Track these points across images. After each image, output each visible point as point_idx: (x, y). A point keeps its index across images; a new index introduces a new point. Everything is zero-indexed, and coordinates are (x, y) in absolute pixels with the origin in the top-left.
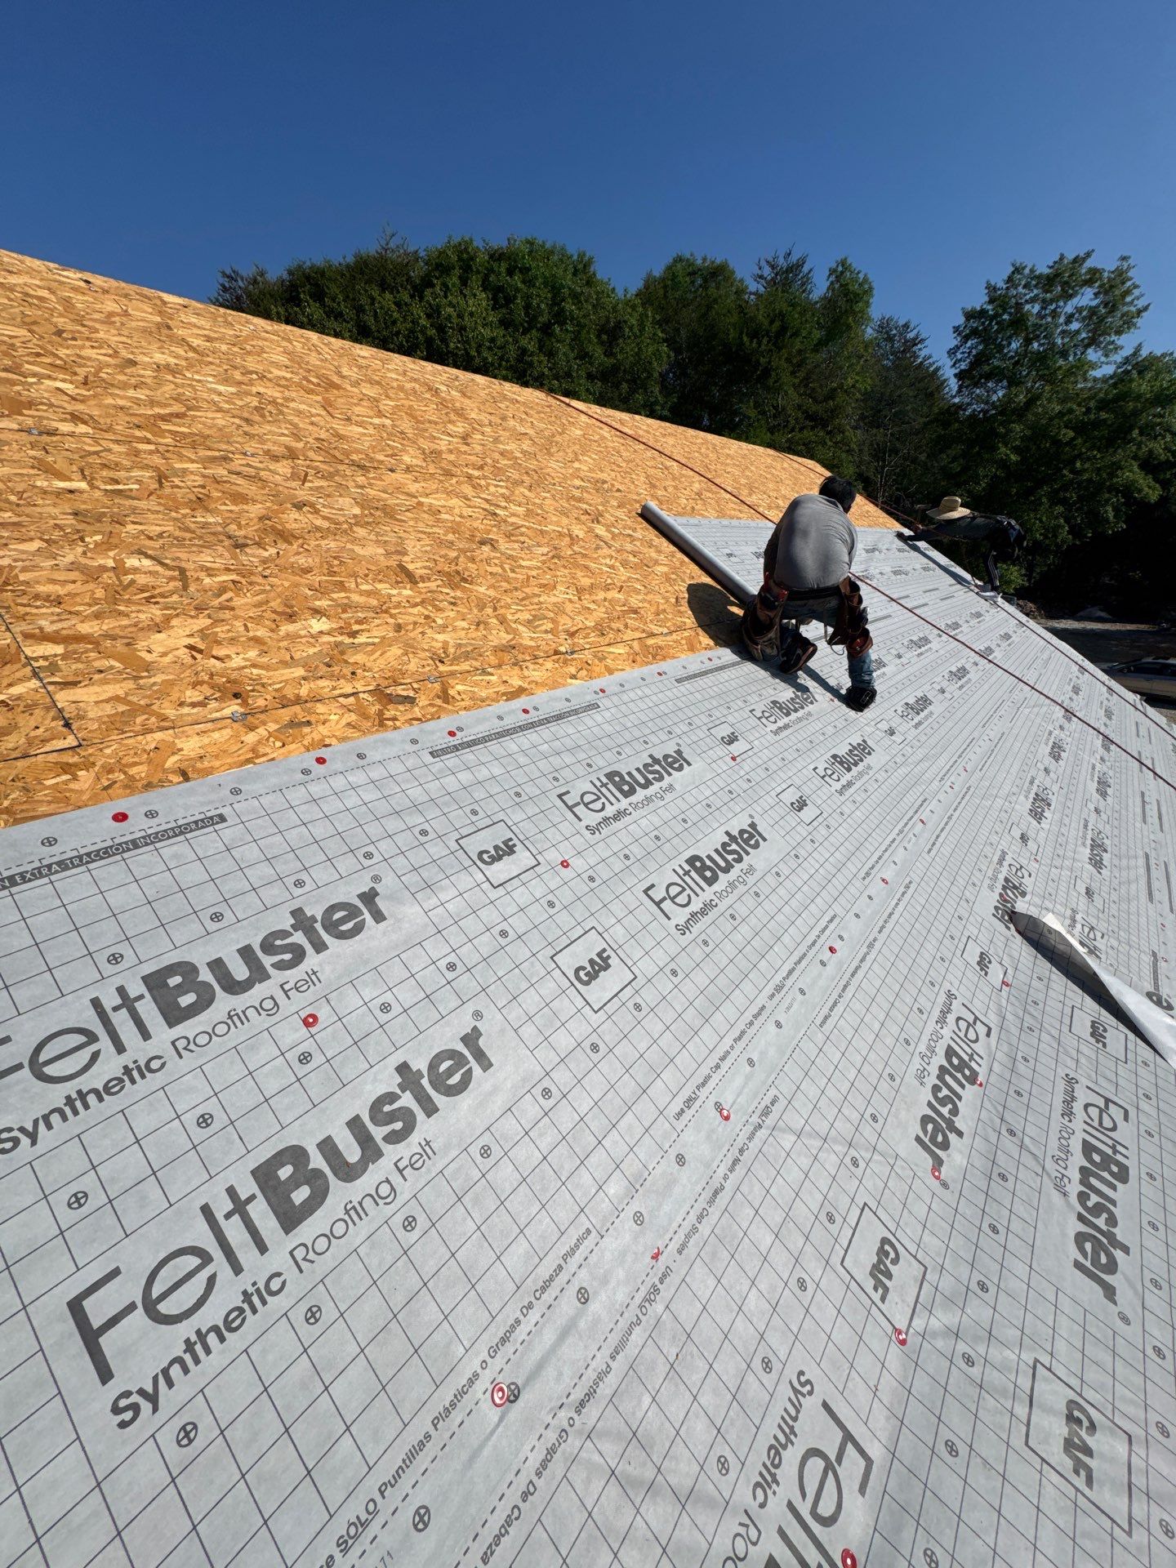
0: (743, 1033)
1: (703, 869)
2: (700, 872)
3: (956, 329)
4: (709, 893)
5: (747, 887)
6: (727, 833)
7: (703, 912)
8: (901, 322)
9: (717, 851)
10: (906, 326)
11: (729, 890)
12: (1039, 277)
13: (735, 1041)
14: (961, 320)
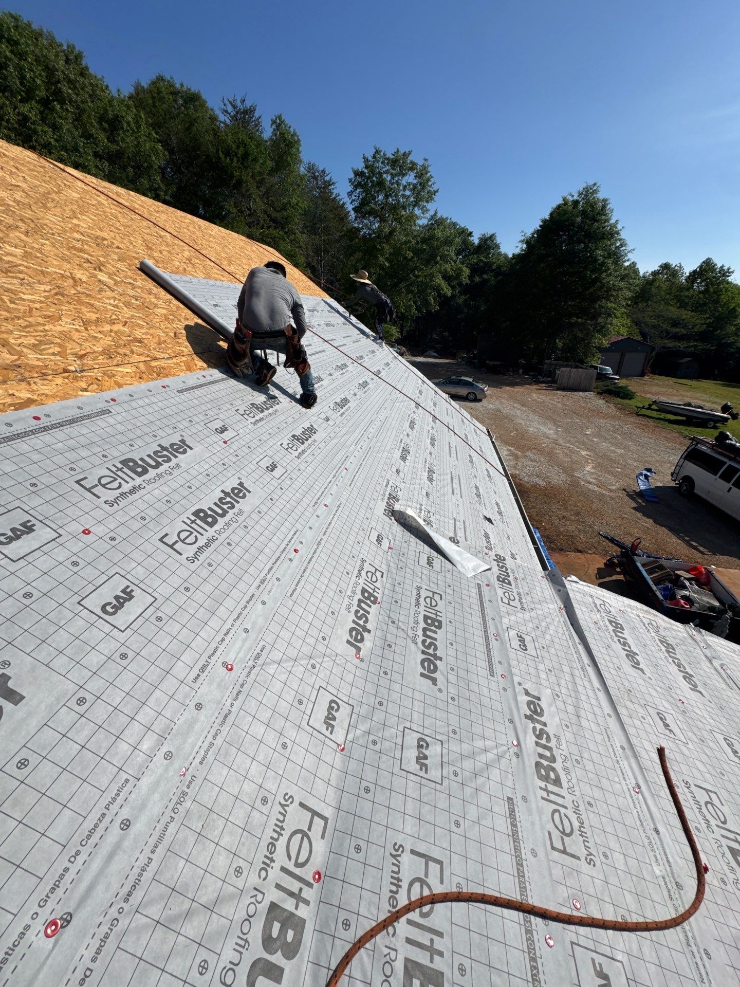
0: (240, 614)
1: (205, 517)
2: (204, 520)
3: (350, 180)
4: (211, 532)
5: (238, 524)
6: (223, 491)
7: (207, 545)
8: (321, 169)
9: (215, 504)
10: (323, 171)
11: (226, 527)
12: (388, 159)
13: (235, 621)
14: (352, 176)
